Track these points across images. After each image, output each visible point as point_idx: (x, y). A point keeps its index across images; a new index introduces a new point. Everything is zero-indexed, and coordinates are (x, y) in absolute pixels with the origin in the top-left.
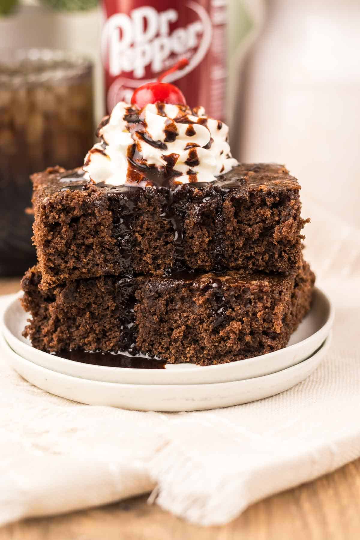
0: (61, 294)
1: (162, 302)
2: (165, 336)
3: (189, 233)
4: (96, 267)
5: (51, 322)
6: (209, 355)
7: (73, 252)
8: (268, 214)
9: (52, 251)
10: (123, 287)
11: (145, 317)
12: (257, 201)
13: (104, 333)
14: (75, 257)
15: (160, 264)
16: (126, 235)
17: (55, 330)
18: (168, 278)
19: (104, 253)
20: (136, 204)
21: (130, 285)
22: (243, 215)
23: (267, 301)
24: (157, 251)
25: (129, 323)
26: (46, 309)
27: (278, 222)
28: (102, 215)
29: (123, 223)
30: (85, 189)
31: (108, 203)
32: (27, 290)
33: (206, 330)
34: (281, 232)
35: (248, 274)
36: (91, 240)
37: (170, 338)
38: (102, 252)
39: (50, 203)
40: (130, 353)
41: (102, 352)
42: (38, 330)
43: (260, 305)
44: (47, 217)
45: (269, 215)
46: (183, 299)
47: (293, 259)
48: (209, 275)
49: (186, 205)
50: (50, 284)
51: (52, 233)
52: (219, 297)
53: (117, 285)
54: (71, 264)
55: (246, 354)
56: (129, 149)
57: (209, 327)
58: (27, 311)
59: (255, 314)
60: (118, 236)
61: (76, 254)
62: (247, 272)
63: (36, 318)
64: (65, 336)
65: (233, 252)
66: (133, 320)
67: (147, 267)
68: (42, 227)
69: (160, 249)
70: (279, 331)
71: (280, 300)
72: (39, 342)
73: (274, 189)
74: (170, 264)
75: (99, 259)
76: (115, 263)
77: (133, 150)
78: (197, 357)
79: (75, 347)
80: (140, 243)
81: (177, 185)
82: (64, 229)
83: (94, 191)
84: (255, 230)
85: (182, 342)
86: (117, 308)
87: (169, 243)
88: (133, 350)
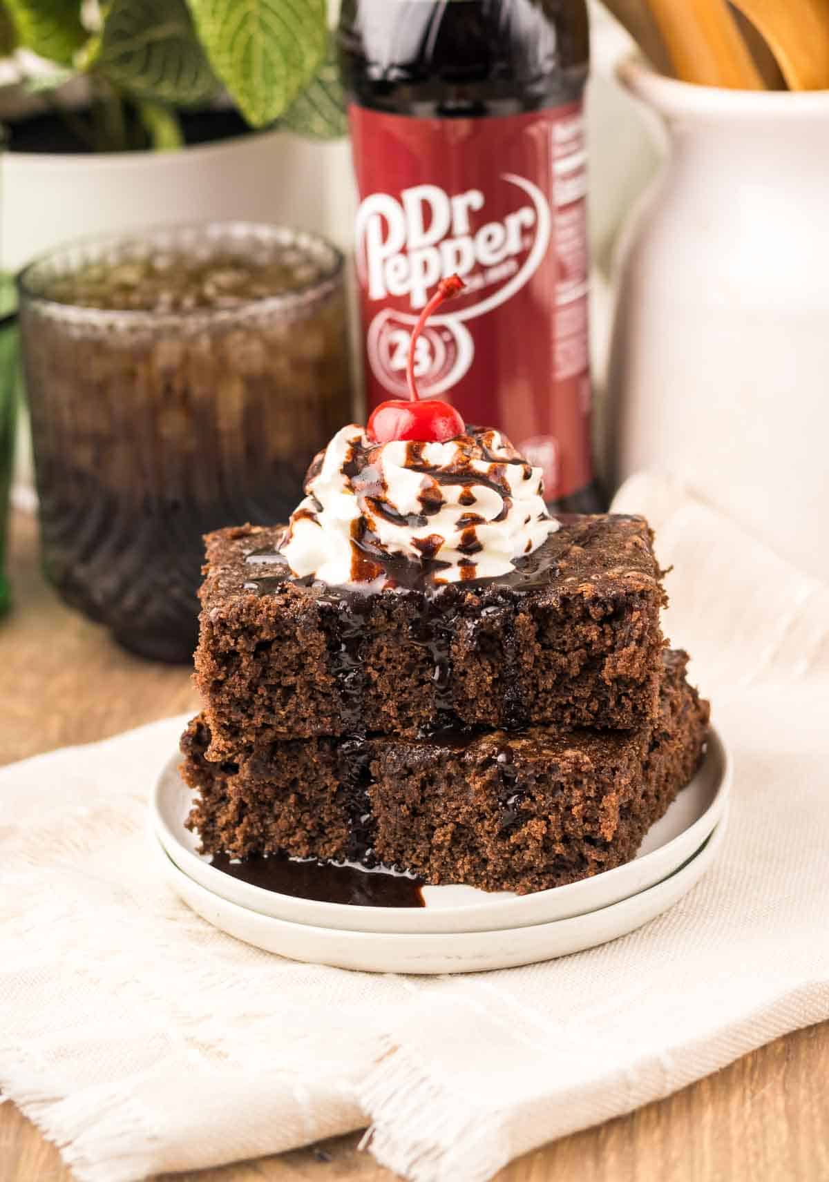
0: (245, 765)
1: (413, 782)
2: (422, 838)
3: (459, 666)
4: (302, 724)
5: (232, 807)
6: (495, 872)
7: (261, 700)
8: (594, 635)
9: (225, 699)
10: (349, 755)
11: (387, 806)
12: (576, 611)
13: (321, 829)
14: (266, 706)
15: (411, 718)
16: (352, 671)
17: (240, 821)
18: (426, 742)
19: (315, 699)
20: (367, 619)
21: (360, 753)
22: (552, 635)
23: (590, 788)
24: (405, 696)
25: (364, 814)
26: (224, 786)
27: (612, 649)
28: (307, 641)
29: (346, 651)
30: (281, 592)
31: (319, 619)
32: (190, 754)
33: (488, 833)
34: (614, 667)
35: (563, 734)
36: (291, 680)
37: (430, 843)
38: (311, 698)
39: (220, 619)
40: (364, 864)
41: (317, 861)
42: (212, 819)
43: (577, 793)
44: (216, 642)
45: (596, 637)
46: (449, 778)
47: (640, 708)
48: (493, 737)
49: (453, 620)
50: (223, 753)
51: (225, 668)
52: (509, 778)
53: (339, 751)
54: (258, 721)
55: (559, 872)
56: (353, 526)
57: (493, 827)
58: (193, 786)
59: (569, 808)
60: (338, 672)
61: (267, 703)
62: (563, 730)
63: (207, 799)
64: (255, 832)
65: (536, 697)
66: (369, 808)
67: (390, 722)
68: (209, 659)
69: (410, 693)
70: (609, 839)
71: (613, 785)
72: (212, 838)
73: (603, 591)
74: (428, 717)
75: (307, 710)
76: (334, 715)
77: (361, 528)
78: (476, 876)
79: (273, 850)
80: (375, 685)
81: (438, 584)
82: (245, 663)
83: (296, 596)
84: (573, 662)
85: (450, 850)
86: (340, 788)
87: (427, 682)
88: (369, 859)
